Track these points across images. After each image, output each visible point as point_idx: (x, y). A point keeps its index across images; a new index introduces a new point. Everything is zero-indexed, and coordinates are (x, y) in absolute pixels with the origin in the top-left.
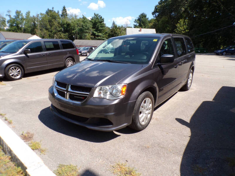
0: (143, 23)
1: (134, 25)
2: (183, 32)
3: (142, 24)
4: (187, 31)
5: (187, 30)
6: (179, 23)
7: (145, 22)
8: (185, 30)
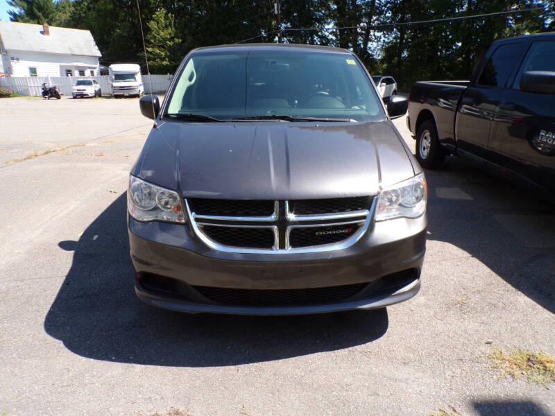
0: (40, 9)
1: (10, 13)
2: (168, 42)
3: (39, 14)
4: (177, 40)
5: (178, 38)
6: (154, 20)
7: (46, 7)
8: (172, 39)
